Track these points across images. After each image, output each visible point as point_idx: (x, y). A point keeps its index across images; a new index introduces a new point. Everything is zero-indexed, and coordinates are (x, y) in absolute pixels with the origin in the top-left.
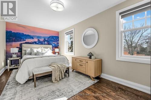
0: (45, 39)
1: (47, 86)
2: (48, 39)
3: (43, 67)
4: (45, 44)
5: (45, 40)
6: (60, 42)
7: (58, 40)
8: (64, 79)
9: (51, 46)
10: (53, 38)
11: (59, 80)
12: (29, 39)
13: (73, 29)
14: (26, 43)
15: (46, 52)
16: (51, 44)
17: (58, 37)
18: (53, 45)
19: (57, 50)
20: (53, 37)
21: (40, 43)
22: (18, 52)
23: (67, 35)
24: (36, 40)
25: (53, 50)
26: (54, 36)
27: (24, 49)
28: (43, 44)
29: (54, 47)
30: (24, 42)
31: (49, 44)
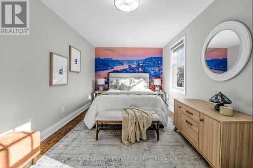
0: (139, 64)
1: (111, 145)
2: (144, 63)
3: (111, 110)
4: (138, 72)
5: (138, 66)
6: (164, 67)
7: (161, 64)
8: (145, 144)
9: (147, 75)
10: (152, 61)
11: (133, 141)
12: (118, 67)
13: (184, 38)
14: (115, 72)
15: (134, 85)
16: (148, 72)
17: (161, 59)
18: (152, 72)
19: (157, 82)
20: (151, 59)
21: (132, 70)
22: (104, 84)
23: (174, 51)
24: (126, 66)
25: (151, 82)
26: (154, 58)
27: (111, 79)
28: (135, 72)
29: (152, 76)
30: (112, 70)
31: (144, 72)
